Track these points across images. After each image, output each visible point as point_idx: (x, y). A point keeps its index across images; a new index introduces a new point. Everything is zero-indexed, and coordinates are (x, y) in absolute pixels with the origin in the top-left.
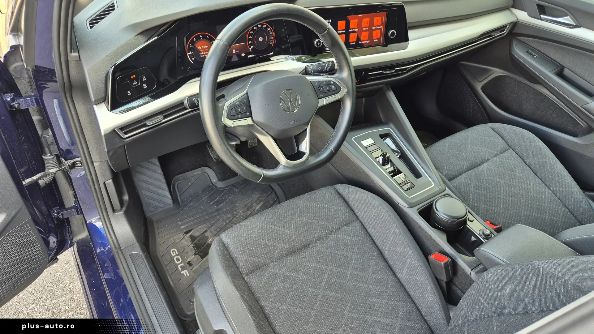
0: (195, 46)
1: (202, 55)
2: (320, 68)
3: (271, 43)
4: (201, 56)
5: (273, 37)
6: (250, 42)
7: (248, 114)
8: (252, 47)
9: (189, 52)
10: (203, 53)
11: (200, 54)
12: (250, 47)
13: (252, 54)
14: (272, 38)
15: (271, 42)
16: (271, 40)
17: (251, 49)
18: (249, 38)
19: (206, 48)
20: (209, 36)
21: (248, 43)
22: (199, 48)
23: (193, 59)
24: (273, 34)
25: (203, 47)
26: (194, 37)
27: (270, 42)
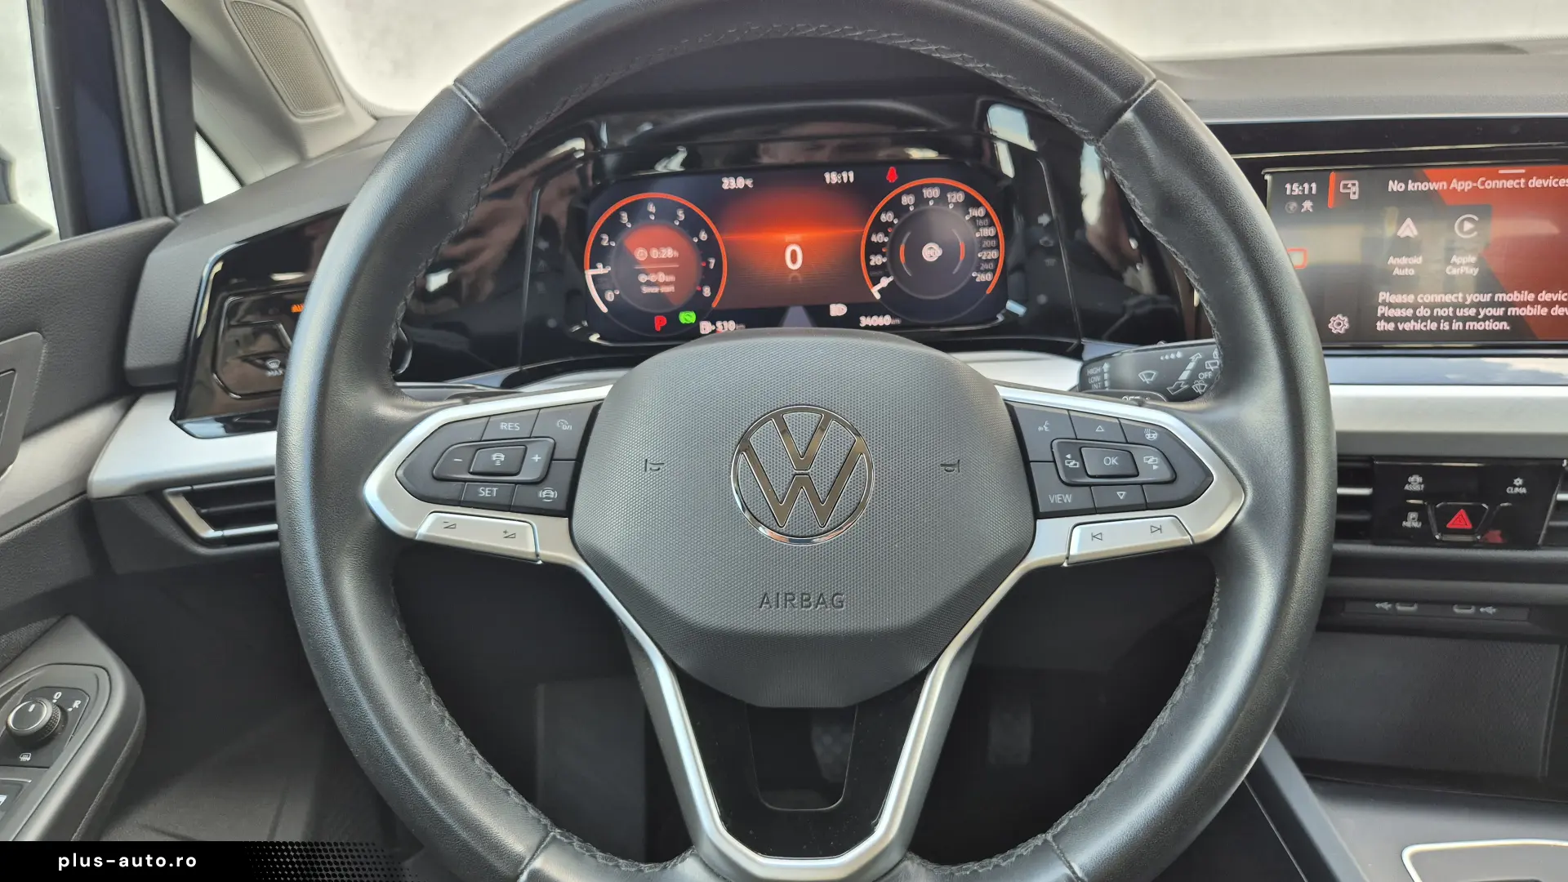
0: (620, 247)
1: (649, 284)
2: (1150, 375)
3: (982, 278)
4: (646, 290)
5: (997, 247)
6: (877, 260)
7: (548, 494)
8: (885, 282)
9: (593, 266)
10: (652, 278)
11: (643, 278)
12: (876, 281)
13: (881, 313)
14: (993, 254)
15: (986, 271)
16: (987, 261)
17: (880, 291)
18: (874, 239)
19: (667, 260)
20: (687, 211)
21: (868, 260)
22: (640, 254)
23: (610, 296)
24: (996, 237)
25: (655, 253)
26: (623, 209)
27: (978, 270)
